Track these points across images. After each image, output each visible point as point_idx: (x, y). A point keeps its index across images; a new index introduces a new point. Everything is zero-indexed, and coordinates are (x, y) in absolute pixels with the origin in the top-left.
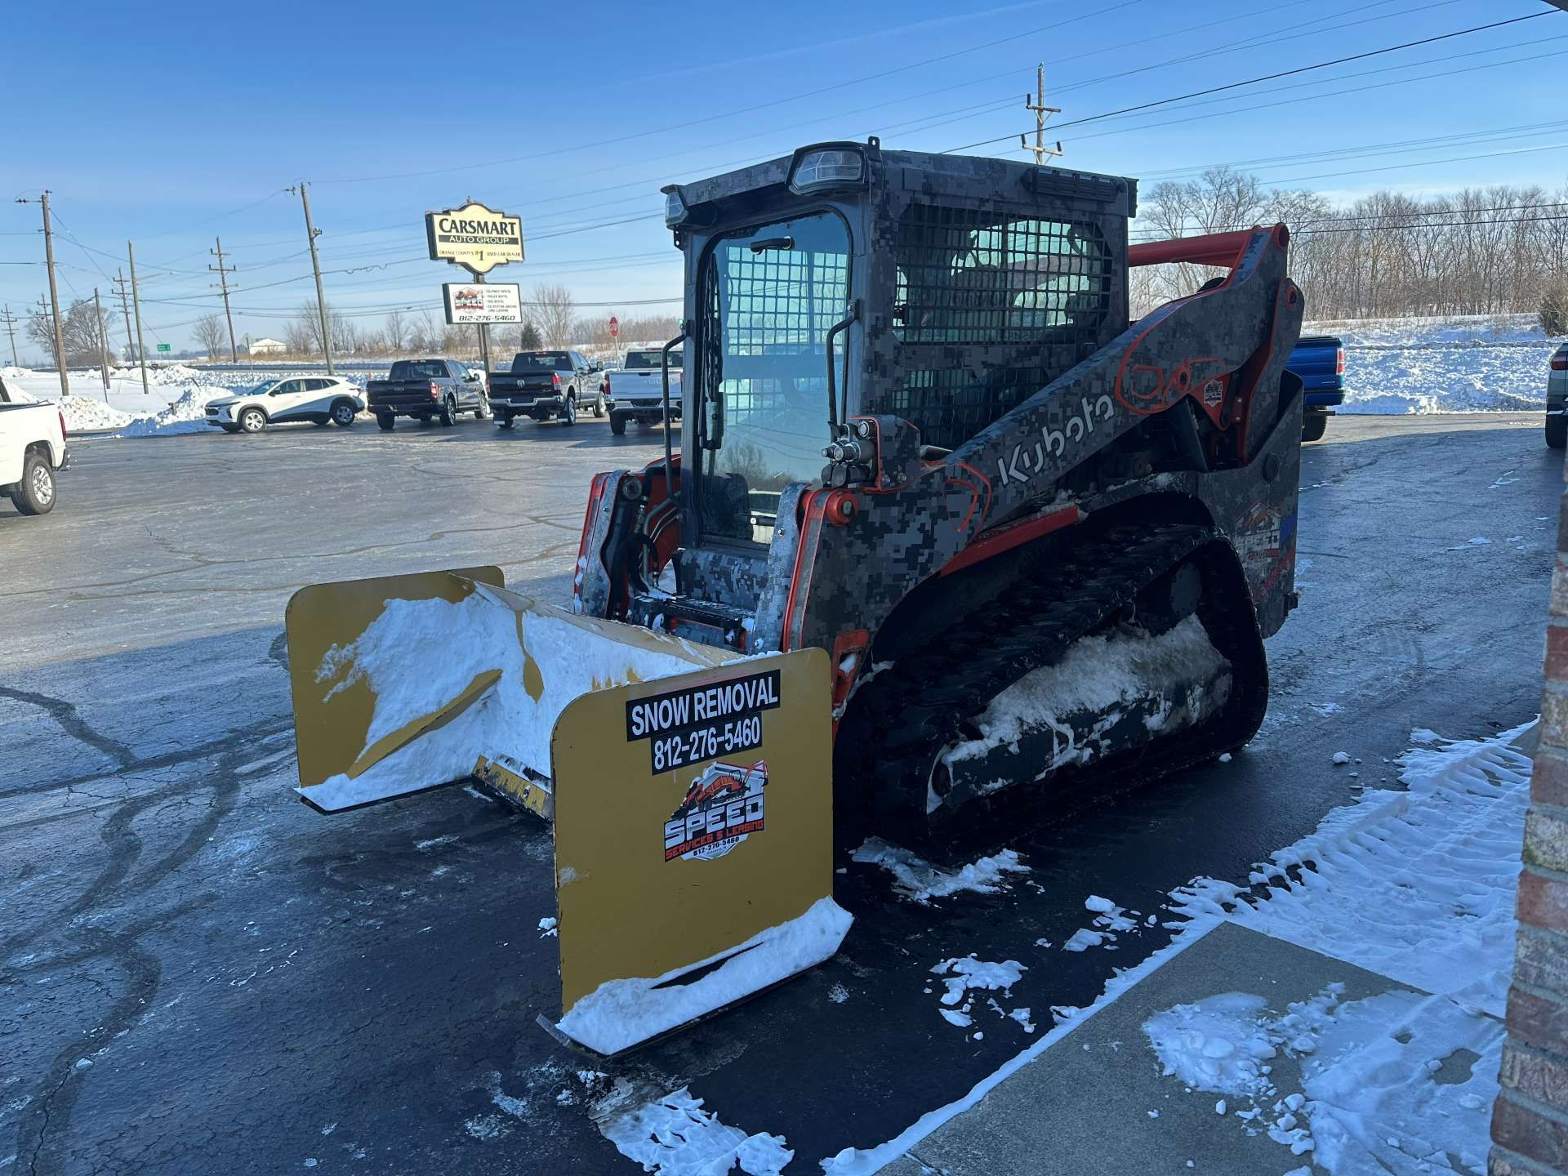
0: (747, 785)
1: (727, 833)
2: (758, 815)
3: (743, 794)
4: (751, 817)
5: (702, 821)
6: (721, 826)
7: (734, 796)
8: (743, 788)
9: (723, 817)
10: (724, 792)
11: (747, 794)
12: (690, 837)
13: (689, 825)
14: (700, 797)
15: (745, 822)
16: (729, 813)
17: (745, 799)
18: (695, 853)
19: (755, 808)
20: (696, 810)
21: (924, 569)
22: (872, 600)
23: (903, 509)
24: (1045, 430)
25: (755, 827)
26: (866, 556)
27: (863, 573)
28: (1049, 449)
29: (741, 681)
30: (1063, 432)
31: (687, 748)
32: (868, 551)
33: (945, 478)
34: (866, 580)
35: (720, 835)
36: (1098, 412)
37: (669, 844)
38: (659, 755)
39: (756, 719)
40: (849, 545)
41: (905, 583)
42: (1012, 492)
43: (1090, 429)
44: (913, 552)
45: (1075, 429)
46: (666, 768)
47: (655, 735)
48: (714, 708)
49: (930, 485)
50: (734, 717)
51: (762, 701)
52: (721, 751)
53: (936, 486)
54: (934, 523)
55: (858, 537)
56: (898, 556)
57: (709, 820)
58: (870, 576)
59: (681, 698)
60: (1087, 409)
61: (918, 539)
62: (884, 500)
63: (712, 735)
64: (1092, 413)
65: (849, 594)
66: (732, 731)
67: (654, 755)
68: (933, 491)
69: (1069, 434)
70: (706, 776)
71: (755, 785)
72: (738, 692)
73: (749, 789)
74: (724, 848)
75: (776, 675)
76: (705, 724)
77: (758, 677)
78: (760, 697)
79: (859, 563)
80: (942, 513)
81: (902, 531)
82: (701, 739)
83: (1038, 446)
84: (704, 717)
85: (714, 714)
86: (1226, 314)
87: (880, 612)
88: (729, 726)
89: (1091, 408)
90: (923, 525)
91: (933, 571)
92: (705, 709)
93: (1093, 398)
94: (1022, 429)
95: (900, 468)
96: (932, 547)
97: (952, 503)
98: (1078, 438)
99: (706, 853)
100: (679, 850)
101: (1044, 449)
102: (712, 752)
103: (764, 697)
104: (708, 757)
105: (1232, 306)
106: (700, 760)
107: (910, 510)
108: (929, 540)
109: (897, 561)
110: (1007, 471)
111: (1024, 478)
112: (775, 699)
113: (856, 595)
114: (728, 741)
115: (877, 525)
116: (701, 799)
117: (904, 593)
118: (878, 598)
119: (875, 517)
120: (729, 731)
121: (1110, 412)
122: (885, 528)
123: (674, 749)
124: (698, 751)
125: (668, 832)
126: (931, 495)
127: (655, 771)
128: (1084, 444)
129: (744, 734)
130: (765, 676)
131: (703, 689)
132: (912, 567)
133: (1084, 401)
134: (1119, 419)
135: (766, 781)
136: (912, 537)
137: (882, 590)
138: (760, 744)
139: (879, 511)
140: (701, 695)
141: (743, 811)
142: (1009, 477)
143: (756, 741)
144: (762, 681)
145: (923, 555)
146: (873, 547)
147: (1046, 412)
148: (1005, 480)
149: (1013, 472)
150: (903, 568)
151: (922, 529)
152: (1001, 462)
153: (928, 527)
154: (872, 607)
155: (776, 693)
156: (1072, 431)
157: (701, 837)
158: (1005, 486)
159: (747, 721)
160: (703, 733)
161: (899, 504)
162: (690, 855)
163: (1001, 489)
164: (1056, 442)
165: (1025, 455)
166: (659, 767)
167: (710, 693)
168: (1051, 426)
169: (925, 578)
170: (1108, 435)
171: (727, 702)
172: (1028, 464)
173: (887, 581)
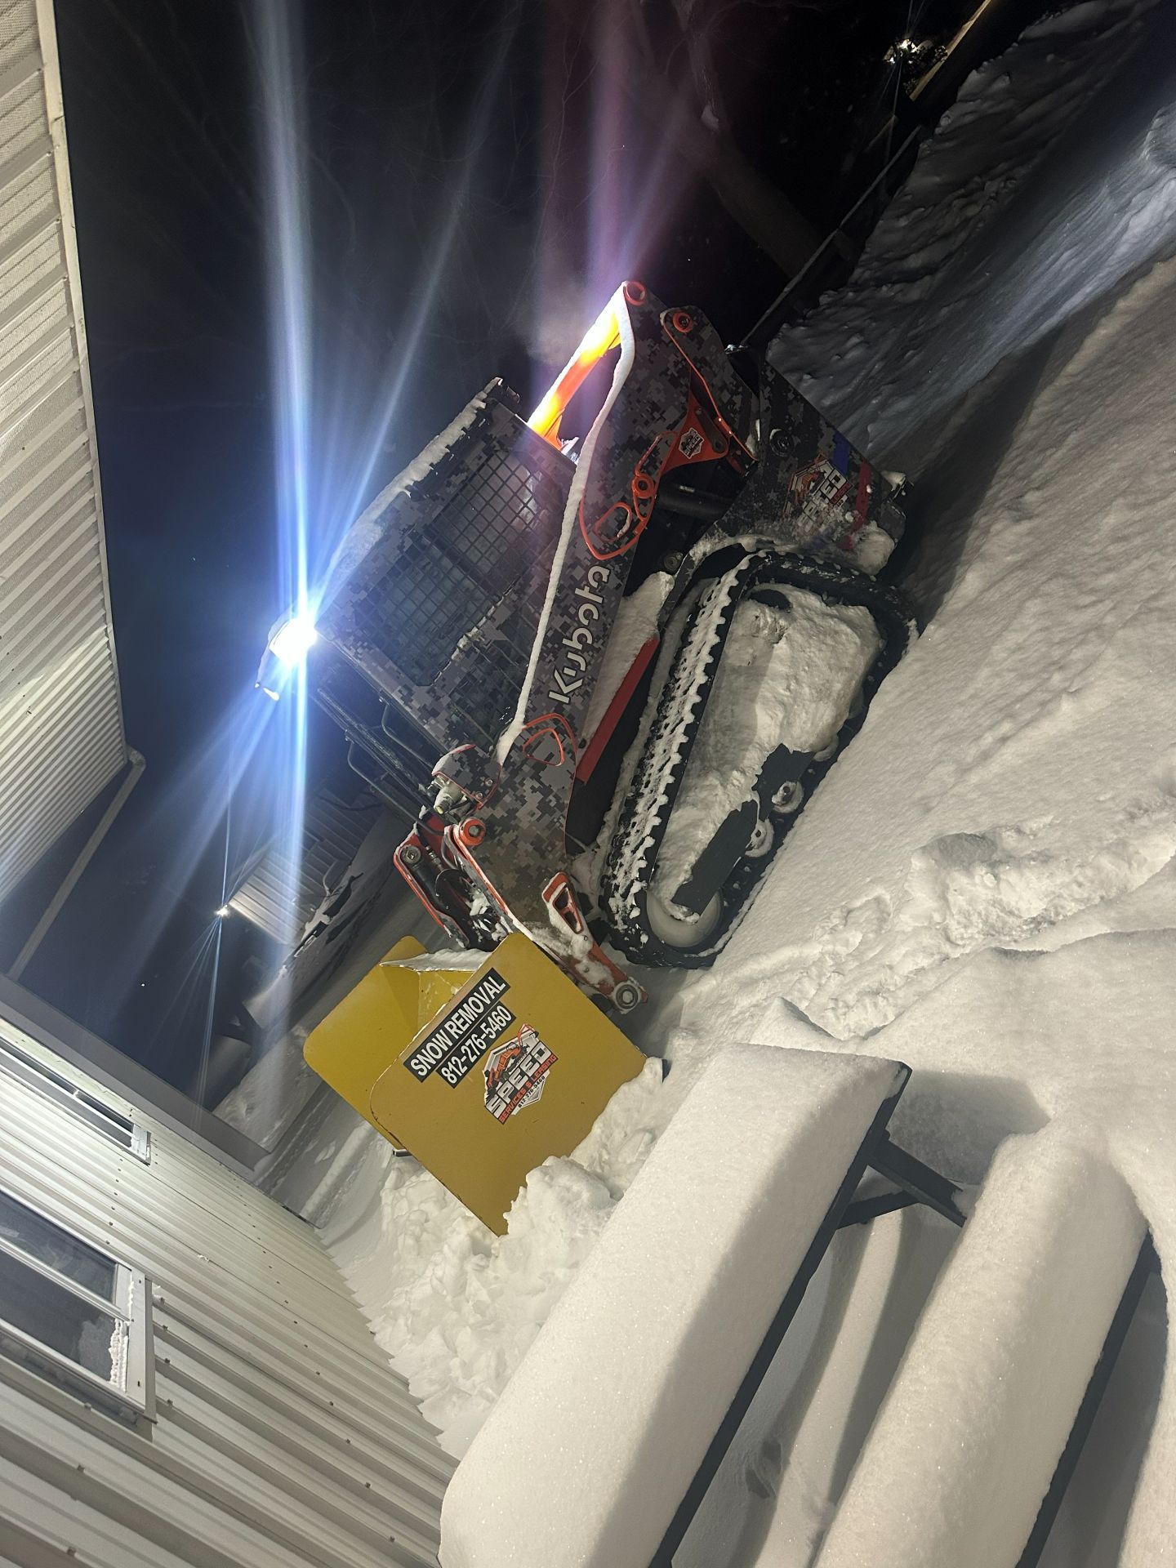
0: (525, 1045)
1: (532, 1080)
2: (547, 1054)
3: (526, 1051)
4: (542, 1060)
5: (510, 1086)
6: (526, 1078)
7: (520, 1058)
8: (523, 1049)
9: (523, 1074)
10: (512, 1061)
11: (528, 1050)
12: (508, 1101)
13: (502, 1095)
14: (497, 1076)
15: (541, 1065)
16: (524, 1069)
17: (530, 1053)
18: (520, 1106)
19: (541, 1053)
20: (500, 1084)
21: (560, 806)
22: (547, 853)
23: (511, 792)
24: (565, 641)
25: (550, 1062)
26: (517, 836)
27: (525, 846)
28: (580, 647)
29: (471, 994)
30: (581, 626)
31: (465, 1058)
32: (516, 833)
33: (520, 749)
34: (530, 848)
35: (529, 1085)
36: (595, 584)
37: (497, 1114)
38: (449, 1075)
39: (499, 1008)
40: (500, 843)
41: (558, 824)
42: (578, 700)
43: (600, 600)
44: (543, 806)
45: (588, 614)
46: (459, 1079)
47: (435, 1068)
48: (463, 1024)
49: (514, 764)
50: (482, 1018)
51: (495, 994)
52: (489, 1042)
53: (518, 759)
54: (538, 779)
55: (501, 833)
56: (537, 816)
57: (515, 1082)
58: (532, 844)
59: (437, 1035)
60: (584, 593)
61: (539, 796)
62: (494, 800)
63: (476, 1039)
64: (592, 591)
65: (528, 866)
66: (488, 1026)
67: (446, 1078)
68: (519, 764)
69: (586, 622)
70: (491, 1062)
71: (531, 1042)
72: (473, 1002)
73: (528, 1046)
74: (538, 1089)
75: (493, 973)
76: (465, 1037)
77: (480, 984)
78: (491, 993)
79: (516, 845)
80: (539, 767)
81: (524, 802)
82: (470, 1046)
83: (570, 656)
84: (461, 1033)
85: (467, 1025)
86: (639, 401)
87: (558, 855)
88: (483, 1026)
89: (587, 589)
90: (532, 788)
91: (567, 802)
92: (458, 1028)
93: (582, 583)
94: (547, 660)
95: (483, 779)
96: (552, 791)
97: (540, 755)
98: (596, 617)
99: (527, 1101)
100: (507, 1113)
101: (576, 652)
102: (484, 1048)
103: (494, 990)
104: (482, 1052)
105: (639, 390)
106: (479, 1057)
107: (515, 789)
108: (546, 790)
109: (538, 819)
110: (562, 693)
111: (579, 683)
112: (504, 985)
113: (532, 863)
114: (490, 1033)
115: (506, 815)
116: (497, 1078)
117: (564, 829)
118: (550, 849)
119: (499, 813)
120: (486, 1028)
121: (605, 573)
122: (512, 813)
123: (456, 1065)
124: (473, 1054)
125: (491, 1109)
126: (520, 768)
127: (454, 1086)
128: (604, 614)
129: (497, 1022)
130: (485, 979)
131: (448, 1018)
132: (551, 812)
133: (578, 591)
134: (617, 568)
135: (537, 1034)
136: (533, 800)
137: (547, 842)
138: (513, 1018)
139: (498, 808)
140: (450, 1023)
141: (534, 1061)
142: (566, 695)
143: (509, 1019)
144: (485, 984)
145: (550, 801)
146: (516, 828)
147: (556, 631)
148: (566, 700)
149: (566, 690)
150: (547, 818)
151: (534, 790)
152: (552, 695)
153: (537, 785)
154: (551, 857)
155: (500, 980)
156: (586, 618)
157: (515, 1095)
158: (570, 703)
159: (494, 1013)
160: (469, 1041)
161: (506, 793)
162: (517, 1109)
163: (568, 708)
164: (581, 638)
165: (567, 671)
166: (453, 1082)
167: (454, 1018)
168: (568, 634)
169: (566, 810)
170: (619, 585)
171: (469, 1013)
172: (573, 673)
173: (545, 835)
